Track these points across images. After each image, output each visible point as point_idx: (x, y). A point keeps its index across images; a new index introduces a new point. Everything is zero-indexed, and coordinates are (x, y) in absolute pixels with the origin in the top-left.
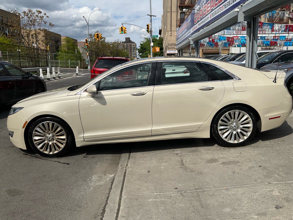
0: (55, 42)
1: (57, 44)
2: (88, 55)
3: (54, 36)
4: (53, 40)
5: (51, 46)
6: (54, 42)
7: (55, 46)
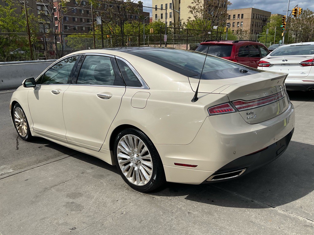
0: (263, 21)
1: (264, 23)
2: (282, 35)
3: (262, 15)
4: (258, 19)
5: (257, 26)
6: (261, 21)
7: (262, 25)
